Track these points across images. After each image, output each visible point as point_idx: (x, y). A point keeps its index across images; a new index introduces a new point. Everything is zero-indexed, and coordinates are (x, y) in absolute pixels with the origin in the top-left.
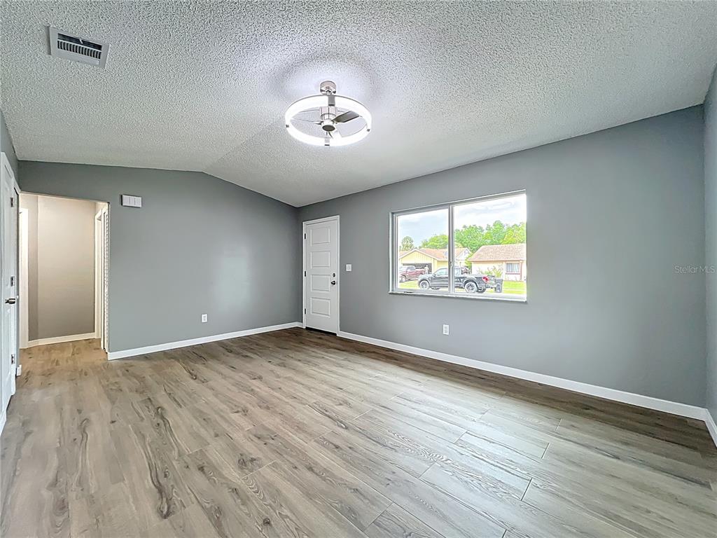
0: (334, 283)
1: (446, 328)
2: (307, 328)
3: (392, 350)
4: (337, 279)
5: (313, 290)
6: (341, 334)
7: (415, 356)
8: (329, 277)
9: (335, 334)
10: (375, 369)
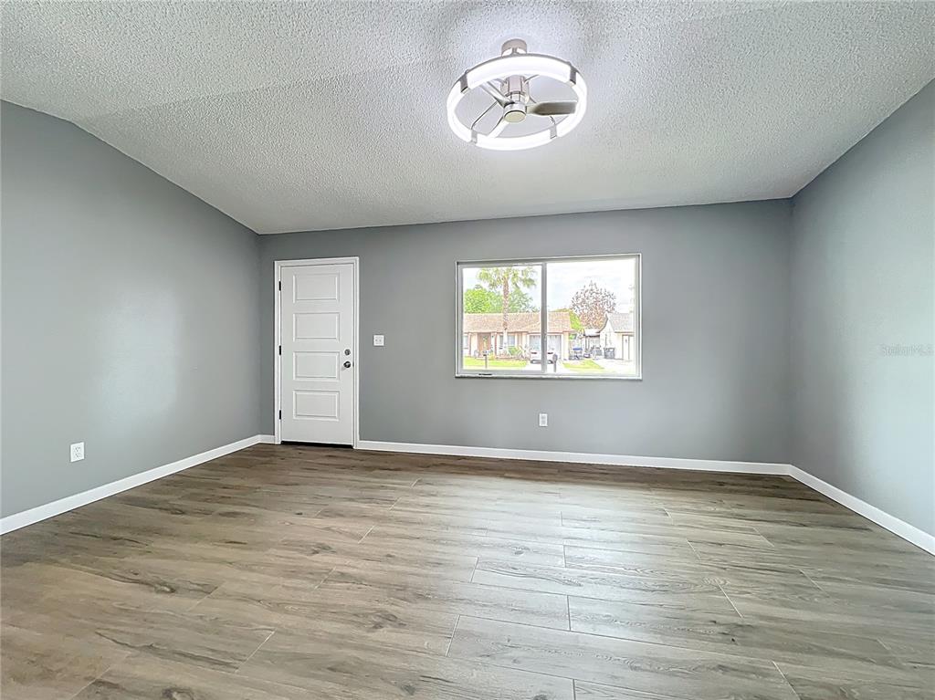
0: (347, 365)
1: (543, 418)
2: (284, 443)
3: (464, 458)
4: (354, 358)
5: (296, 377)
6: (361, 445)
7: (501, 460)
8: (336, 355)
9: (350, 447)
10: (480, 488)
